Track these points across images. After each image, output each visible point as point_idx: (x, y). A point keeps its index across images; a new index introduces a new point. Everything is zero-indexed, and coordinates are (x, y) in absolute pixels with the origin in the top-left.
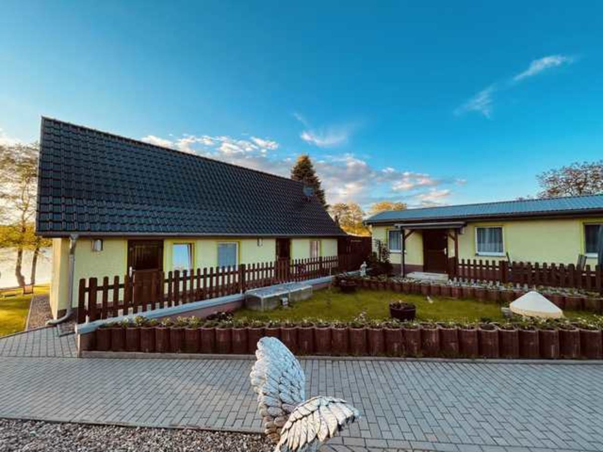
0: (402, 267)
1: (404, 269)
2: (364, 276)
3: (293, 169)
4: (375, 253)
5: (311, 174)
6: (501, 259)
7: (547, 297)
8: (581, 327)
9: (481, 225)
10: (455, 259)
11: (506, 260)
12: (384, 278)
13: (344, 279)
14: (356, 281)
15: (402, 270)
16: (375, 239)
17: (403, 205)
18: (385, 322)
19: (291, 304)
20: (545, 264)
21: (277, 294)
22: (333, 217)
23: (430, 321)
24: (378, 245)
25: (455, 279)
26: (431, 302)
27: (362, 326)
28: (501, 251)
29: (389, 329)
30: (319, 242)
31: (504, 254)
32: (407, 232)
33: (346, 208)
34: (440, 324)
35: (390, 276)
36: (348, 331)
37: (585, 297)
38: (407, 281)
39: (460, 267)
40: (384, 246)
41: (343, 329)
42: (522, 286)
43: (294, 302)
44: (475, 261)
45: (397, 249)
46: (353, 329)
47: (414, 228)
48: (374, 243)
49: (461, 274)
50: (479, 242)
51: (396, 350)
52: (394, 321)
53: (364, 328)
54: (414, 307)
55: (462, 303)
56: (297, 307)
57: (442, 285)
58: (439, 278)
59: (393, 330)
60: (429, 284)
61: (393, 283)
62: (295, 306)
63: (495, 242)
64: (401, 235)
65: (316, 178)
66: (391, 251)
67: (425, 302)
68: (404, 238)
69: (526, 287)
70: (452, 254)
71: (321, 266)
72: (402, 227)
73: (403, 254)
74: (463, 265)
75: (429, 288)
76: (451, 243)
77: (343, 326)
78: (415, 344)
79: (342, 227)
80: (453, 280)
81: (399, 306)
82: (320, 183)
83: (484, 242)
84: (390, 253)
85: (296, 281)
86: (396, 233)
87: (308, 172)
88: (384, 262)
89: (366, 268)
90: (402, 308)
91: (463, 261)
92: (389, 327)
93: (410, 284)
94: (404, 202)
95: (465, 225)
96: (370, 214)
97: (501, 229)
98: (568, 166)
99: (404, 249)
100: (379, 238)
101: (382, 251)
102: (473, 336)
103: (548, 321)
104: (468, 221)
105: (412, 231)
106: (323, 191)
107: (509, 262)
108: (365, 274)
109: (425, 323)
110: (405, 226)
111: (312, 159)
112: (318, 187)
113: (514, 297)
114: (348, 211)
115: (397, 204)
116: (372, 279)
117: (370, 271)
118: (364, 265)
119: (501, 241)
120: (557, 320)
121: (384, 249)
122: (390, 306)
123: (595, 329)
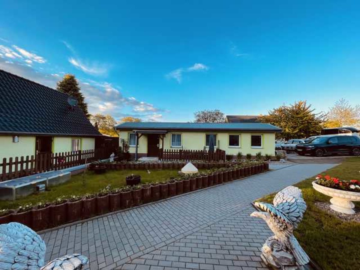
0: (136, 155)
1: (137, 156)
2: (113, 162)
3: (59, 83)
4: (120, 148)
5: (77, 90)
6: (180, 149)
7: (194, 164)
8: (203, 175)
9: (173, 133)
10: (162, 149)
11: (182, 149)
12: (125, 162)
13: (97, 165)
14: (106, 165)
15: (136, 157)
16: (121, 139)
17: (139, 120)
18: (121, 189)
19: (49, 189)
20: (194, 151)
21: (33, 183)
22: (93, 123)
23: (147, 183)
24: (123, 142)
25: (162, 160)
26: (149, 173)
27: (106, 194)
28: (180, 145)
29: (124, 193)
30: (80, 140)
31: (181, 147)
32: (140, 135)
33: (104, 118)
34: (152, 184)
35: (128, 161)
36: (96, 199)
37: (205, 163)
38: (138, 162)
39: (164, 153)
40: (126, 143)
41: (93, 199)
42: (186, 161)
43: (51, 186)
44: (170, 150)
45: (134, 145)
46: (100, 197)
47: (144, 133)
48: (120, 141)
49: (164, 157)
50: (172, 141)
51: (127, 204)
52: (127, 187)
53: (108, 195)
54: (140, 177)
55: (163, 172)
56: (54, 190)
57: (155, 163)
58: (154, 160)
59: (126, 192)
60: (149, 163)
61: (130, 165)
62: (52, 189)
63: (178, 141)
64: (136, 137)
65: (81, 93)
66: (130, 146)
67: (146, 173)
68: (138, 138)
69: (188, 160)
70: (161, 147)
71: (80, 157)
72: (137, 132)
73: (137, 147)
74: (165, 152)
75: (149, 165)
76: (161, 141)
77: (92, 197)
78: (139, 198)
79: (100, 131)
80: (160, 160)
81: (131, 177)
82: (83, 98)
83: (174, 141)
84: (130, 147)
85: (56, 170)
86: (133, 135)
87: (73, 88)
88: (126, 152)
89: (115, 156)
90: (133, 178)
91: (165, 150)
92: (124, 191)
93: (139, 164)
94: (140, 118)
95: (167, 133)
96: (119, 123)
97: (180, 135)
98: (203, 111)
99: (138, 144)
100: (123, 138)
101: (125, 146)
102: (166, 188)
103: (193, 174)
104: (169, 130)
105: (142, 134)
106: (86, 104)
107: (183, 150)
108: (113, 161)
109: (144, 185)
110: (139, 132)
111: (78, 80)
112: (82, 100)
113: (183, 165)
114: (105, 120)
115: (136, 119)
116: (117, 163)
117: (117, 158)
118: (113, 155)
119: (180, 141)
120: (196, 174)
121: (126, 145)
122: (127, 178)
123: (206, 175)
